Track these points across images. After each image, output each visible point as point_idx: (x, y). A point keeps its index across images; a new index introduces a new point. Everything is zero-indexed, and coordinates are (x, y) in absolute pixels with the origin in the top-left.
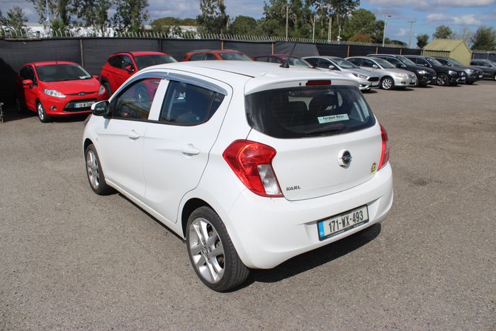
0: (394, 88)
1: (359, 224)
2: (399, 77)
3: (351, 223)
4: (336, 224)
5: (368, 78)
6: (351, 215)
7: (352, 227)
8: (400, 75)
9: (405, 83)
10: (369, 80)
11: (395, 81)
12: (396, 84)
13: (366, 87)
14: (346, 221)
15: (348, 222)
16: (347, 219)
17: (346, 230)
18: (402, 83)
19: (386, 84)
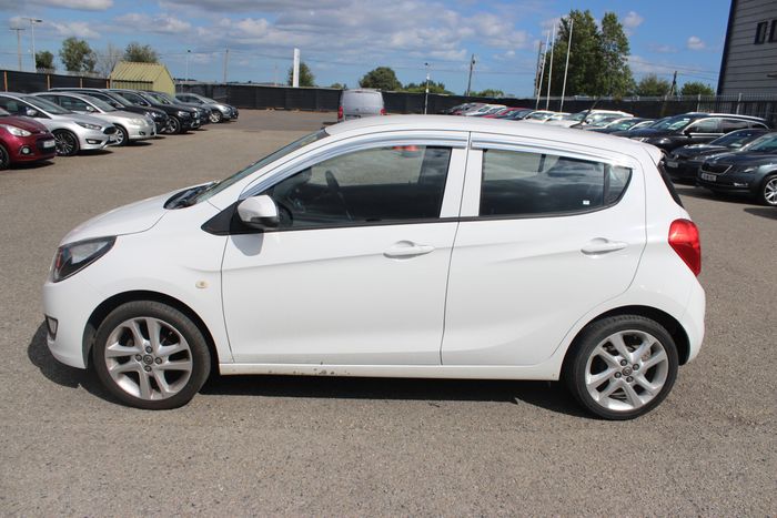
0: (129, 142)
2: (133, 125)
5: (103, 129)
8: (135, 121)
9: (144, 134)
10: (105, 132)
11: (129, 131)
12: (132, 136)
13: (103, 144)
18: (140, 133)
19: (117, 137)
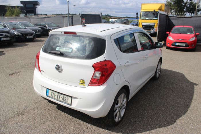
1: (65, 103)
3: (61, 99)
4: (54, 95)
6: (62, 96)
7: (61, 101)
14: (59, 97)
15: (59, 98)
16: (60, 96)
17: (57, 100)
